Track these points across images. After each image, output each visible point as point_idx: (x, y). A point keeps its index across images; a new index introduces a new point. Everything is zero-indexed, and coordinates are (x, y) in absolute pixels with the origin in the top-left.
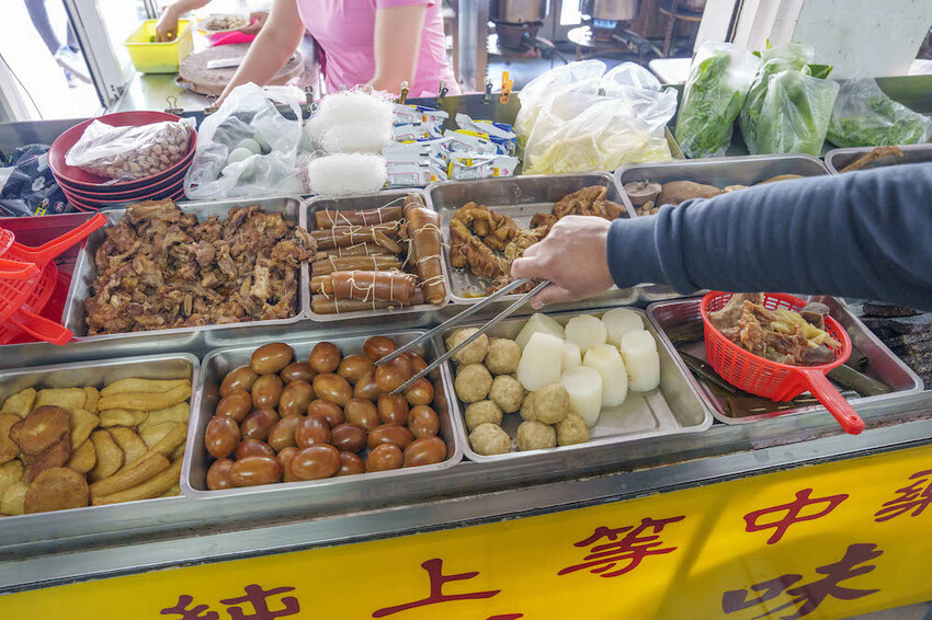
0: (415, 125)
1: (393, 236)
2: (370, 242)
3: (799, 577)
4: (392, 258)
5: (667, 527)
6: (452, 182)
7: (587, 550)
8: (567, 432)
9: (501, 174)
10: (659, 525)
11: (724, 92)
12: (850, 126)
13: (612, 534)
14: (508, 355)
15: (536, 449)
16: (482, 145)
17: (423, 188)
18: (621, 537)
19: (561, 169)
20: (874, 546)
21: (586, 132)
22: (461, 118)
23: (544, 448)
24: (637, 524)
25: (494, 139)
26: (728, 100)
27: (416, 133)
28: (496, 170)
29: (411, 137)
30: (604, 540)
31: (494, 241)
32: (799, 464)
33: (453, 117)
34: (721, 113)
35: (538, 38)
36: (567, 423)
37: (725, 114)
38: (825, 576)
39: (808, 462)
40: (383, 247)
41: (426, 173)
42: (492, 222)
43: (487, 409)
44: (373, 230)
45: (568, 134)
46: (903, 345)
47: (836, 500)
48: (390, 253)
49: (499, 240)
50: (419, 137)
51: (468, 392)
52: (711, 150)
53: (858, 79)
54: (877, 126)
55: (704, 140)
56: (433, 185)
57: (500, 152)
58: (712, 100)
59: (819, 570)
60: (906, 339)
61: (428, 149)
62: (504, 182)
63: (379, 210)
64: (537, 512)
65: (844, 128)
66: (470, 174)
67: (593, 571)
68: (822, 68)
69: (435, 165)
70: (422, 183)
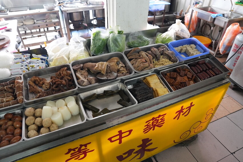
0: (20, 59)
1: (11, 88)
2: (5, 90)
3: (134, 149)
4: (11, 93)
5: (88, 145)
6: (29, 72)
7: (69, 155)
8: (51, 129)
9: (41, 68)
10: (86, 145)
11: (100, 39)
12: (134, 43)
13: (74, 150)
14: (39, 113)
15: (44, 134)
16: (38, 61)
17: (21, 74)
18: (77, 150)
19: (58, 64)
20: (149, 139)
21: (61, 55)
22: (33, 55)
23: (45, 133)
24: (79, 147)
25: (42, 59)
26: (101, 41)
27: (20, 60)
28: (40, 67)
29: (19, 62)
30: (72, 152)
31: (40, 85)
32: (115, 125)
33: (31, 55)
34: (100, 44)
35: (83, 24)
36: (51, 126)
37: (101, 44)
38: (141, 148)
39: (116, 125)
40: (8, 91)
41: (22, 71)
42: (39, 80)
43: (33, 126)
44: (5, 87)
45: (57, 56)
46: (136, 94)
47: (130, 131)
48: (11, 92)
49: (41, 84)
50: (22, 62)
51: (28, 124)
52: (100, 53)
53: (134, 32)
54: (139, 42)
55: (97, 51)
56: (23, 73)
57: (42, 62)
58: (97, 42)
59: (138, 147)
60: (136, 93)
61: (23, 64)
62: (43, 70)
63: (8, 82)
64: (49, 149)
65: (132, 43)
66: (34, 69)
67: (75, 159)
68: (121, 31)
69: (24, 68)
70: (21, 73)
